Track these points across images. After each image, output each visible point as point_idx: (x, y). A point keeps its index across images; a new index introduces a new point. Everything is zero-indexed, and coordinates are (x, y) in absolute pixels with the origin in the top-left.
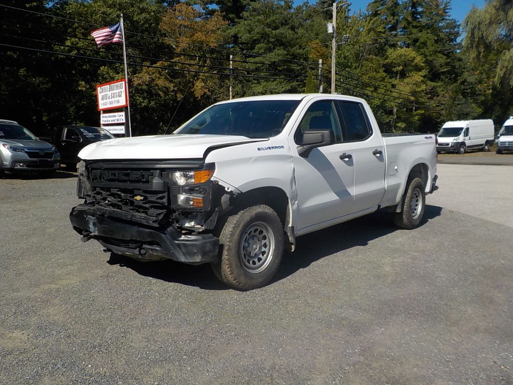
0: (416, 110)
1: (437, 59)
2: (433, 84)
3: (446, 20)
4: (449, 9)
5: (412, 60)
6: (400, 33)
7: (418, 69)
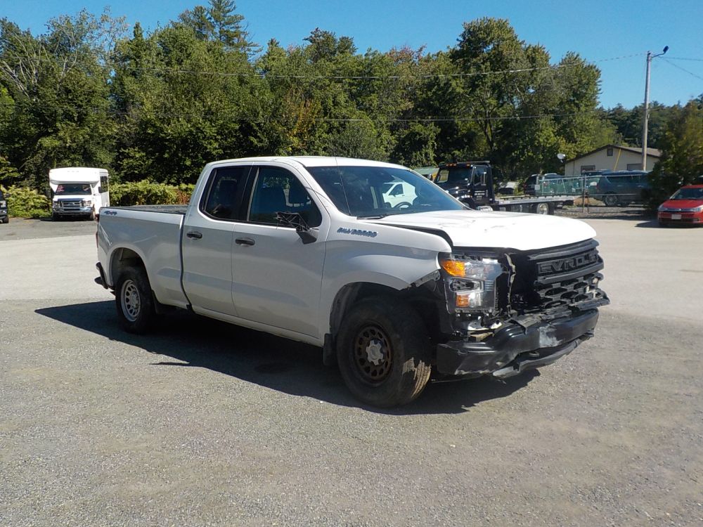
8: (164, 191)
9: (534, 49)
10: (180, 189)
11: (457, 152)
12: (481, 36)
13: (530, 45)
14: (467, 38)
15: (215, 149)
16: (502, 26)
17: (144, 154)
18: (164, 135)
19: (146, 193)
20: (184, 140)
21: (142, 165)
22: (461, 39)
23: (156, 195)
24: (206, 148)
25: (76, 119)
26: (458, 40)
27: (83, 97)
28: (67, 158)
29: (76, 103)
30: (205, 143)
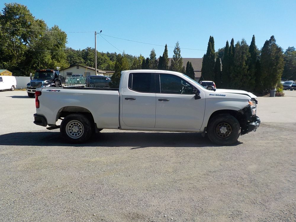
9: (40, 21)
11: (5, 63)
12: (15, 11)
13: (38, 19)
14: (7, 11)
16: (24, 8)
22: (4, 10)
26: (2, 11)
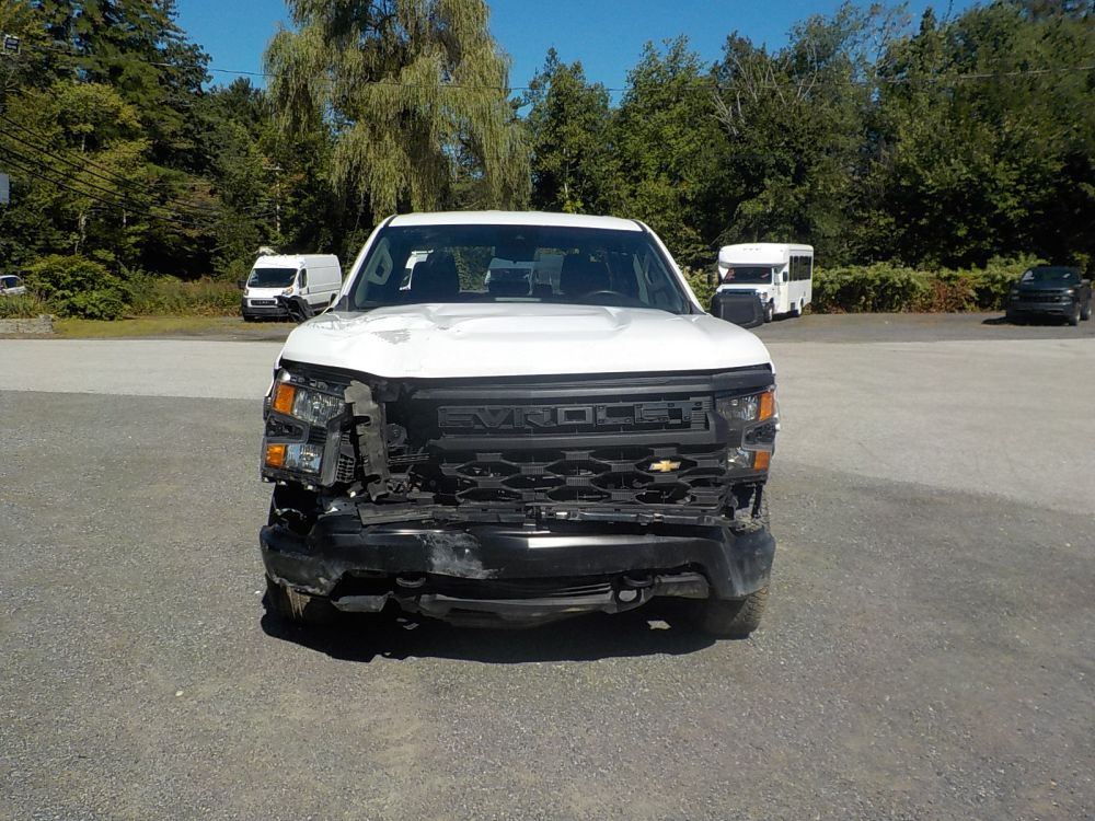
0: (127, 224)
1: (166, 118)
2: (163, 171)
3: (170, 36)
4: (175, 14)
5: (113, 113)
6: (75, 46)
7: (128, 134)
8: (908, 280)
10: (938, 277)
15: (1013, 208)
17: (892, 220)
18: (924, 188)
19: (878, 282)
20: (957, 196)
21: (887, 237)
23: (893, 286)
24: (996, 207)
25: (792, 170)
27: (807, 136)
28: (773, 230)
29: (794, 148)
30: (995, 199)
